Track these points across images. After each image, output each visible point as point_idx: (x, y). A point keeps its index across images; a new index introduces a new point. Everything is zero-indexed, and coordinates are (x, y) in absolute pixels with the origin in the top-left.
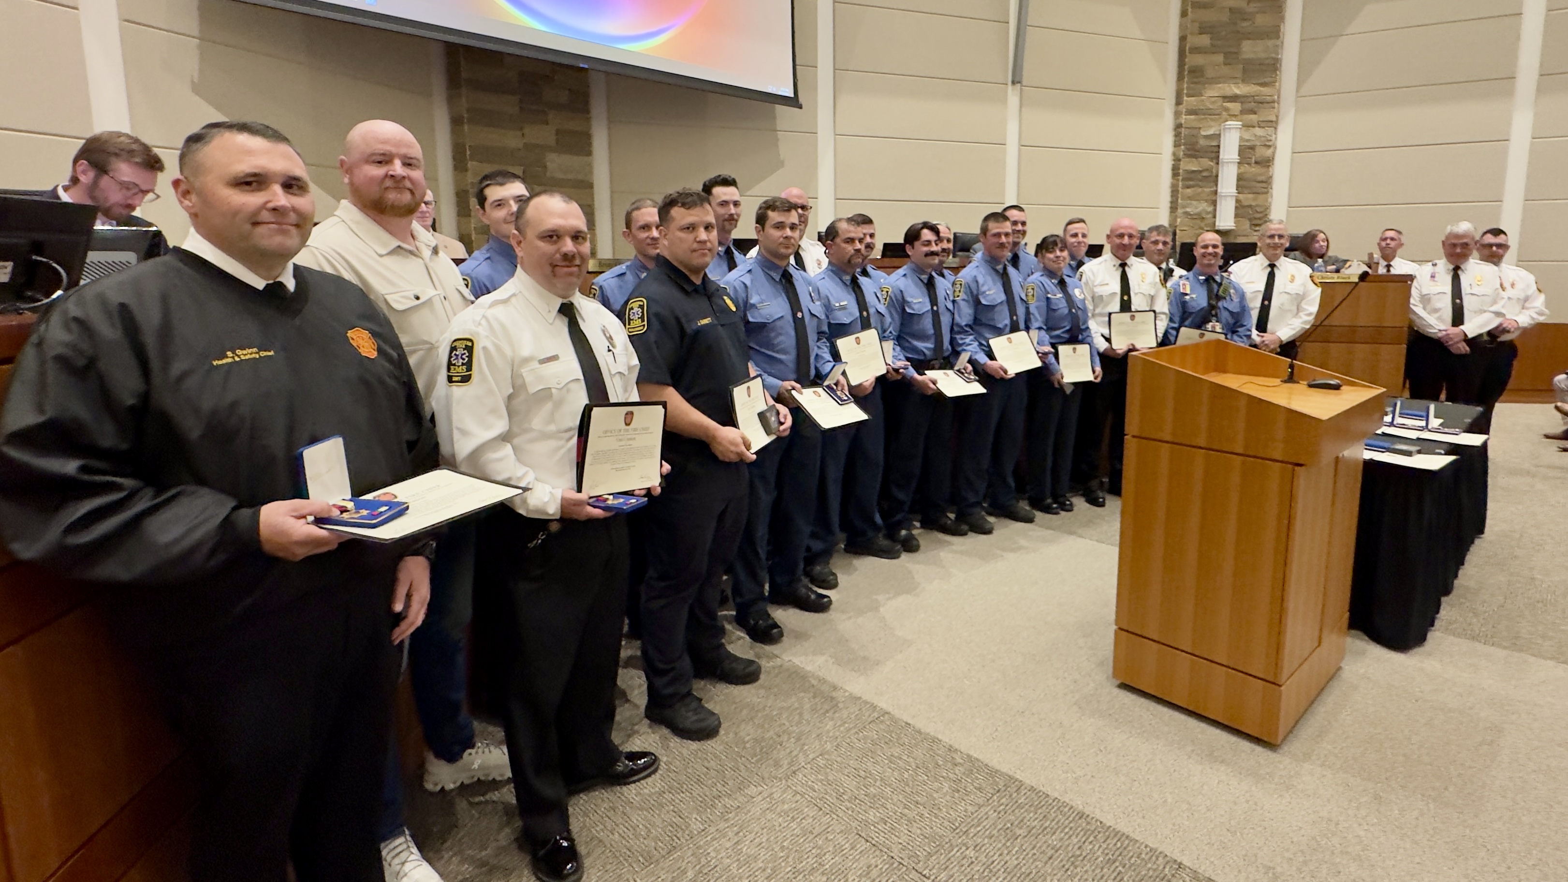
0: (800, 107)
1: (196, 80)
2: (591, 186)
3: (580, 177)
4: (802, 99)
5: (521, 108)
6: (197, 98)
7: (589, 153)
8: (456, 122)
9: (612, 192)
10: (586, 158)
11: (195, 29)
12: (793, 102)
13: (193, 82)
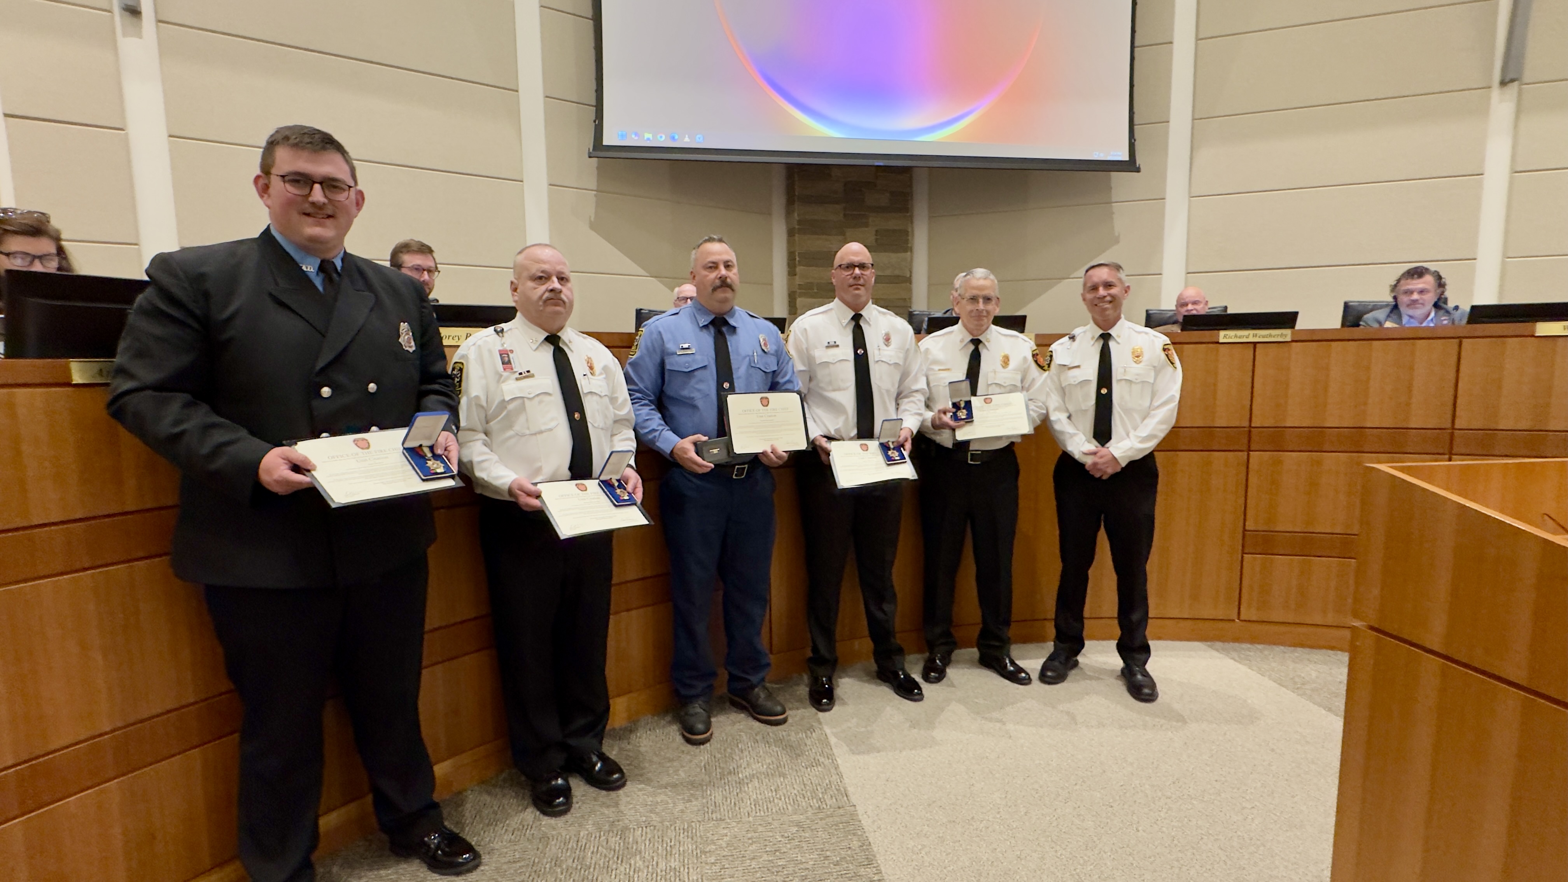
0: (1138, 170)
1: (592, 219)
2: (909, 280)
3: (897, 272)
4: (1139, 161)
5: (845, 215)
6: (593, 233)
7: (911, 250)
8: (791, 233)
9: (929, 285)
10: (902, 255)
11: (593, 184)
12: (1130, 165)
13: (590, 221)
